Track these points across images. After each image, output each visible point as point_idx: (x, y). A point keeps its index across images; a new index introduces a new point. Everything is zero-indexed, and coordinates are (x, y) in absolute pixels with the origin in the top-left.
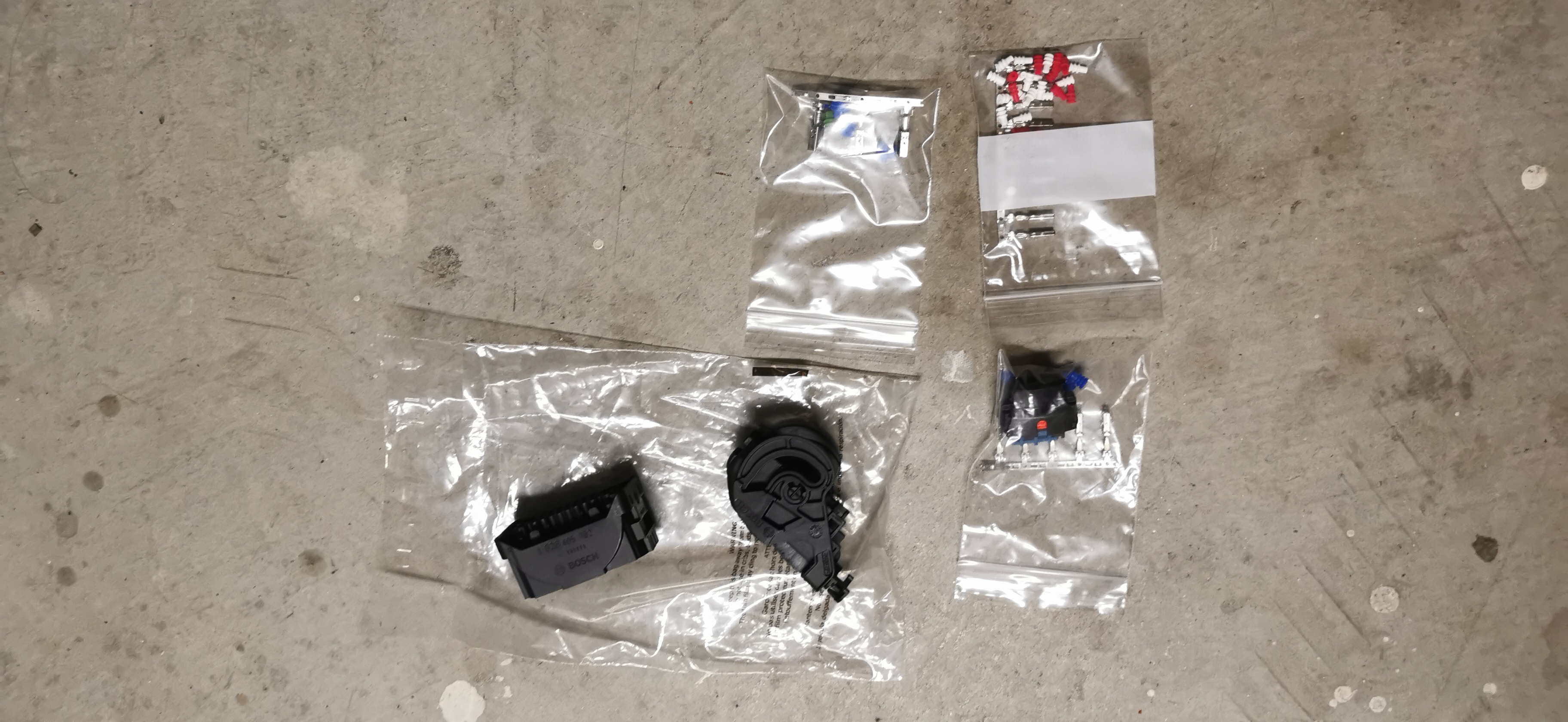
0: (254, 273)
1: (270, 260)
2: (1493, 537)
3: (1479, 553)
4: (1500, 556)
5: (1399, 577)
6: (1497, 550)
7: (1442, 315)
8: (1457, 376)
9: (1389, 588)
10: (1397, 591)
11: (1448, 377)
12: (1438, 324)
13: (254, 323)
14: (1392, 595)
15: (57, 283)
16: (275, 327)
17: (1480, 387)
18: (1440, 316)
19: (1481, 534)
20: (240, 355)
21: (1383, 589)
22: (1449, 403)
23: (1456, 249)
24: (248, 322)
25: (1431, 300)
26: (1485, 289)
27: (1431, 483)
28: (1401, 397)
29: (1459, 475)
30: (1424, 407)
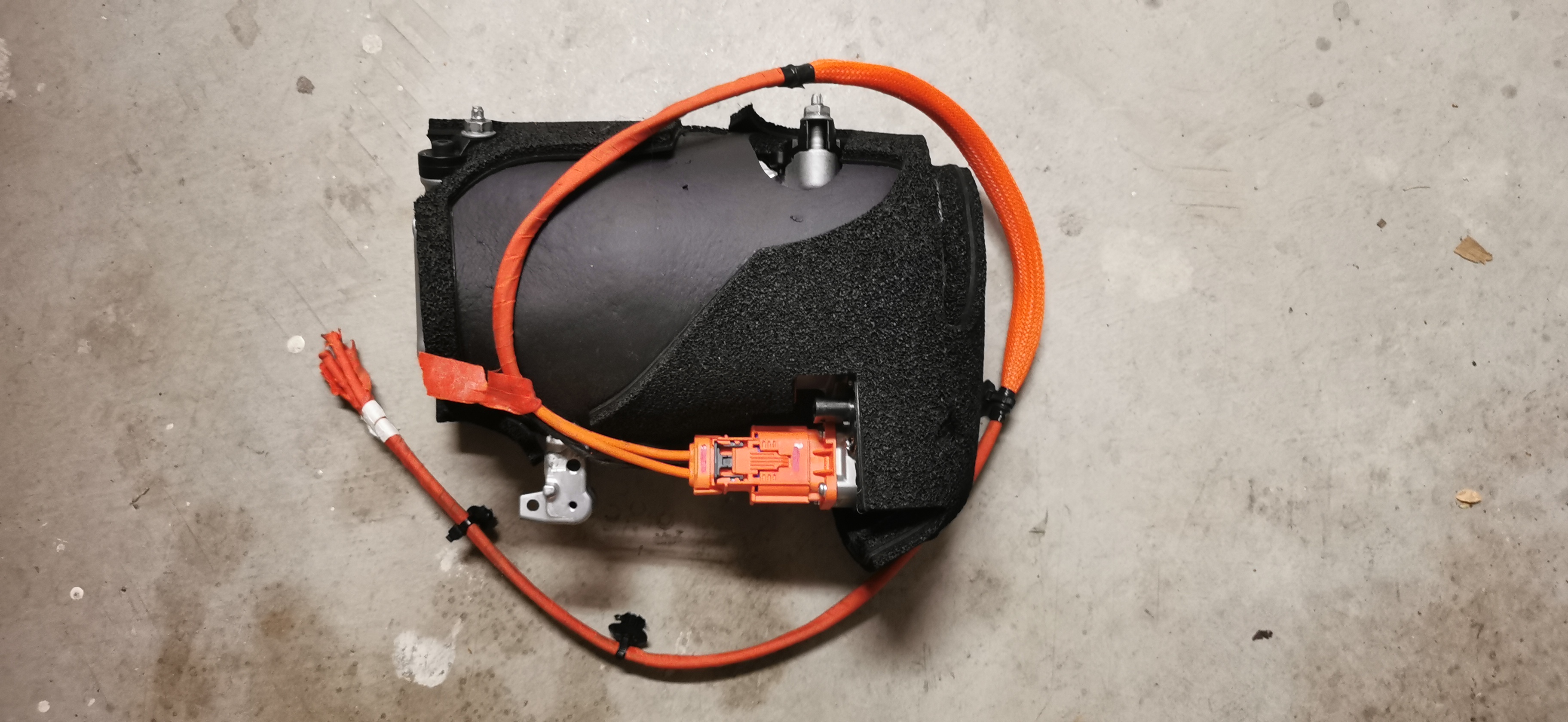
0: (1212, 206)
1: (1201, 216)
2: (301, 94)
3: (309, 82)
4: (295, 81)
5: (363, 60)
6: (297, 85)
7: (351, 245)
8: (336, 203)
9: (369, 52)
10: (364, 51)
11: (343, 202)
12: (353, 238)
13: (1211, 169)
14: (367, 48)
15: (1363, 186)
16: (1194, 168)
17: (320, 197)
18: (352, 244)
19: (310, 95)
20: (1219, 146)
21: (373, 52)
22: (340, 184)
23: (345, 292)
24: (1215, 170)
25: (360, 255)
26: (322, 266)
27: (347, 128)
28: (373, 186)
29: (328, 136)
30: (357, 180)
